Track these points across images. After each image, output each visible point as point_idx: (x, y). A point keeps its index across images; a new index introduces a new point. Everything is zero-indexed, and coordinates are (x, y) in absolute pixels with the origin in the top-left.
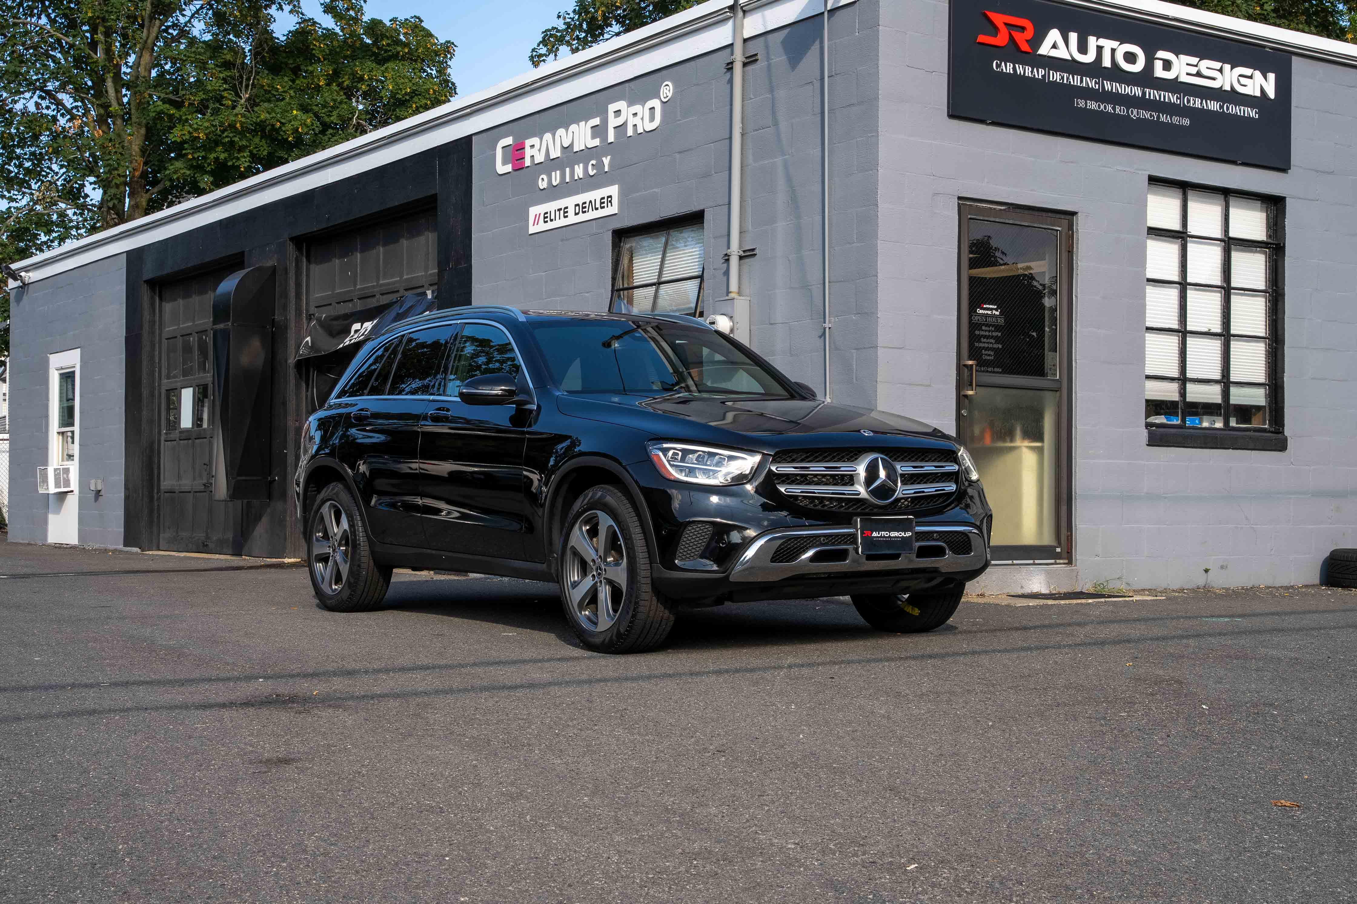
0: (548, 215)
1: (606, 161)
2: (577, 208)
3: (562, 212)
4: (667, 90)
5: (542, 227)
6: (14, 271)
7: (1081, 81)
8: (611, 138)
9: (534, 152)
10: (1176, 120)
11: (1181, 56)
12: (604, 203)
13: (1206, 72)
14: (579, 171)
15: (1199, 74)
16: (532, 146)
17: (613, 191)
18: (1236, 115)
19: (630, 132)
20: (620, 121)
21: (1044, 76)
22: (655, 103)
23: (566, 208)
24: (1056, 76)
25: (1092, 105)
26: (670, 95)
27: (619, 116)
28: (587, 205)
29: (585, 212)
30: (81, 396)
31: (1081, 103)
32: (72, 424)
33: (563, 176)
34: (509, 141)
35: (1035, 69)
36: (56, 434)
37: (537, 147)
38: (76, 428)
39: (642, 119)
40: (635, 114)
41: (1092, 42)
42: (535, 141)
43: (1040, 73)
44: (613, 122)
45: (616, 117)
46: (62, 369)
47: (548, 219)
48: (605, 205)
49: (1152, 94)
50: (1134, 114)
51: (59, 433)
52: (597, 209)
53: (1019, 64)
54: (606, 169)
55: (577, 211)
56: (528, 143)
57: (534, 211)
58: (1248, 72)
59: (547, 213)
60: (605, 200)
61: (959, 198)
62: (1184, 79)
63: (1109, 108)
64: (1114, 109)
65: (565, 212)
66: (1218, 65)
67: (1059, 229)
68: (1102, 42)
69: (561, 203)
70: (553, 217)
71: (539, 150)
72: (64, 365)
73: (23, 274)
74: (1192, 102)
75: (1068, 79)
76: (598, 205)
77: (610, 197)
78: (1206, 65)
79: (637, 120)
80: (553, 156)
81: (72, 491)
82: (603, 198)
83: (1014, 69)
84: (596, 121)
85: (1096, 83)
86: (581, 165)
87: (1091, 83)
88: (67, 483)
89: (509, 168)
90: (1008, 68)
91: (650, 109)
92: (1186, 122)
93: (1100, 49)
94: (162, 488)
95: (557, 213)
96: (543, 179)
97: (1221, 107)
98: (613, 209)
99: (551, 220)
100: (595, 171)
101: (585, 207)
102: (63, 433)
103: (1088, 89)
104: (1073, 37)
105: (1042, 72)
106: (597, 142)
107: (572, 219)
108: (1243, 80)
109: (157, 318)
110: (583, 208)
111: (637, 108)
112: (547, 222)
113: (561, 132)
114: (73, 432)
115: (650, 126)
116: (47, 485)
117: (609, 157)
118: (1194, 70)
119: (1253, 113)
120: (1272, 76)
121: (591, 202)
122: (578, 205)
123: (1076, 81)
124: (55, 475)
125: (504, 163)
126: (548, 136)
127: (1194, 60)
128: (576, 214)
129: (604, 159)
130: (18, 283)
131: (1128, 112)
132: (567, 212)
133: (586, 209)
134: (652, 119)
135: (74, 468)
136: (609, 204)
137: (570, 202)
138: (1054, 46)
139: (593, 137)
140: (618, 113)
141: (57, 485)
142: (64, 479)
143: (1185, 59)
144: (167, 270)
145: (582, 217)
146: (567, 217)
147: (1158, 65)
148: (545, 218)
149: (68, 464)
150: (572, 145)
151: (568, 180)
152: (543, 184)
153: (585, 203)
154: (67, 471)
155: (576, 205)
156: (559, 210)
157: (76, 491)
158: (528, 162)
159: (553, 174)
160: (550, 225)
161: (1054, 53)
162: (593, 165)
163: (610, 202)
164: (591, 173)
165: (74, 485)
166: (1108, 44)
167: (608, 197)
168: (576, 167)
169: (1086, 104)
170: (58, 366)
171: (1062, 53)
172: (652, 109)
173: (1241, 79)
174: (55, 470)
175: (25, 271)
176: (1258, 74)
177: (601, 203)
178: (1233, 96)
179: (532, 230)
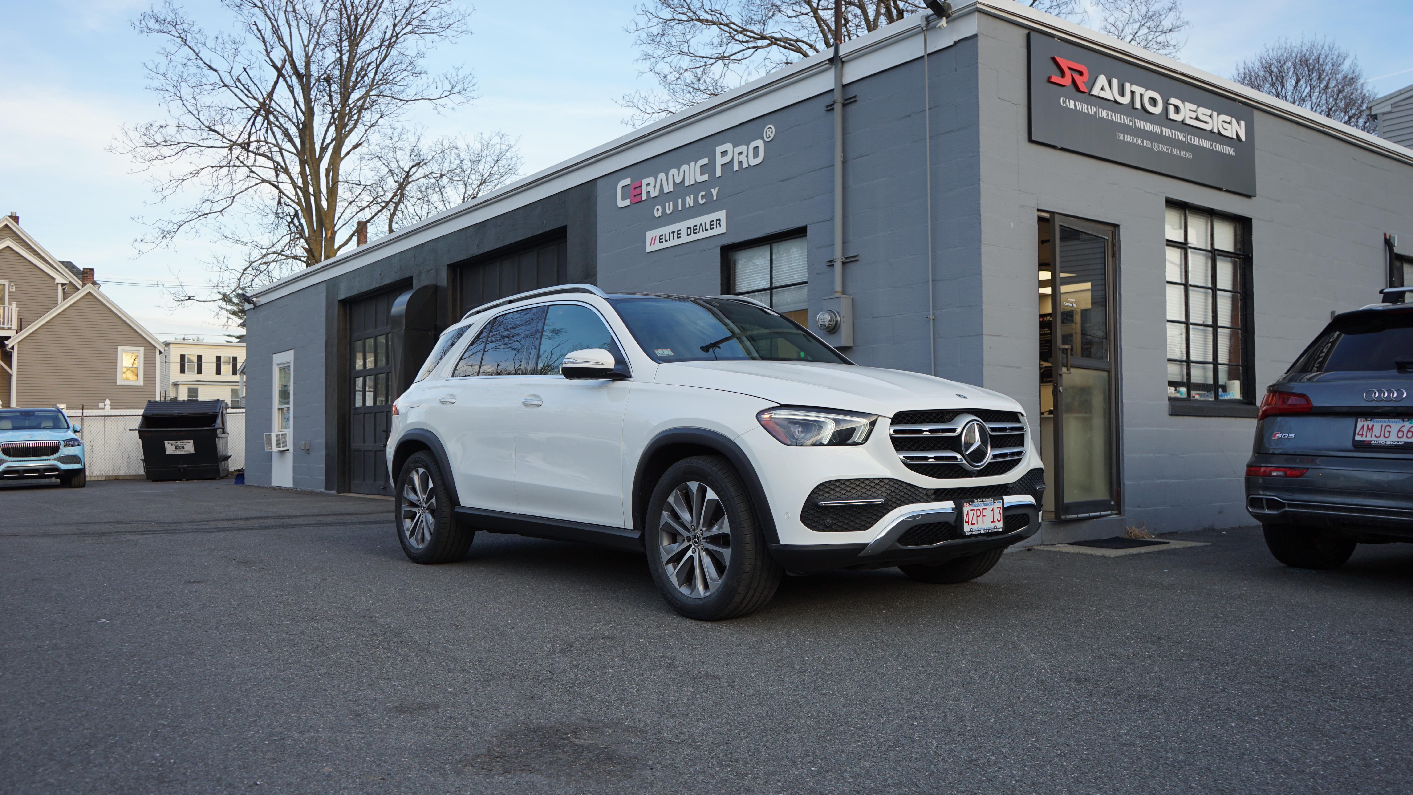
0: (663, 237)
1: (714, 192)
2: (689, 230)
3: (675, 234)
4: (770, 131)
5: (658, 246)
6: (248, 298)
7: (1121, 119)
8: (719, 173)
9: (650, 188)
10: (1183, 153)
11: (1186, 103)
12: (713, 225)
13: (1201, 117)
14: (690, 201)
15: (1197, 119)
16: (648, 184)
17: (722, 215)
18: (1221, 152)
19: (736, 168)
20: (727, 159)
21: (1095, 113)
22: (759, 143)
23: (680, 230)
24: (1103, 113)
25: (1128, 138)
26: (772, 136)
27: (727, 155)
28: (698, 227)
29: (696, 233)
30: (294, 383)
31: (1121, 137)
32: (288, 403)
33: (676, 205)
34: (627, 181)
35: (1089, 107)
36: (276, 410)
37: (653, 184)
38: (291, 405)
39: (747, 156)
40: (740, 153)
41: (1128, 88)
42: (651, 180)
43: (1092, 110)
44: (720, 161)
45: (722, 156)
46: (281, 364)
47: (663, 240)
48: (715, 226)
49: (1167, 132)
50: (1156, 147)
51: (279, 409)
52: (707, 230)
53: (1078, 101)
54: (715, 198)
55: (689, 233)
56: (645, 182)
57: (650, 235)
58: (1228, 118)
59: (662, 235)
60: (715, 223)
61: (1038, 210)
62: (1188, 121)
63: (1140, 142)
64: (1143, 142)
65: (678, 234)
66: (1209, 112)
67: (1107, 238)
68: (1135, 88)
69: (675, 227)
70: (667, 238)
71: (655, 187)
72: (282, 361)
73: (254, 299)
74: (1193, 140)
75: (1111, 116)
76: (708, 227)
77: (719, 220)
78: (1203, 112)
79: (742, 157)
80: (666, 191)
81: (288, 450)
82: (713, 221)
83: (1075, 105)
84: (705, 161)
85: (1130, 121)
86: (692, 196)
87: (1126, 120)
88: (285, 445)
89: (627, 202)
90: (1071, 104)
91: (754, 148)
92: (1189, 156)
93: (1133, 93)
94: (352, 448)
95: (671, 235)
96: (658, 209)
97: (1211, 145)
98: (722, 229)
99: (666, 241)
100: (704, 200)
101: (696, 229)
102: (282, 409)
103: (1124, 125)
104: (1115, 82)
105: (1094, 109)
106: (706, 177)
107: (684, 239)
108: (1226, 125)
109: (348, 327)
110: (694, 230)
111: (743, 148)
112: (662, 242)
113: (673, 171)
114: (288, 408)
115: (754, 162)
116: (271, 446)
117: (717, 189)
118: (1194, 115)
119: (1231, 152)
120: (1243, 123)
121: (701, 225)
122: (690, 228)
123: (1117, 118)
124: (277, 439)
125: (623, 199)
126: (662, 176)
127: (1194, 107)
128: (688, 235)
129: (713, 190)
130: (252, 306)
131: (1152, 145)
132: (680, 234)
133: (698, 231)
134: (756, 155)
135: (289, 432)
136: (718, 226)
137: (682, 226)
138: (1102, 89)
139: (702, 174)
140: (724, 153)
141: (278, 446)
142: (283, 441)
143: (1189, 106)
144: (355, 292)
145: (693, 237)
146: (680, 237)
147: (1171, 108)
148: (660, 239)
149: (285, 431)
150: (683, 180)
151: (680, 208)
152: (658, 214)
153: (696, 226)
154: (284, 435)
155: (688, 228)
156: (673, 232)
157: (291, 450)
158: (644, 197)
159: (667, 204)
160: (665, 245)
161: (1102, 94)
162: (702, 195)
163: (719, 224)
164: (701, 202)
165: (290, 446)
166: (1139, 90)
167: (717, 220)
168: (688, 198)
169: (1124, 137)
170: (279, 362)
171: (1107, 95)
172: (756, 148)
173: (1224, 123)
174: (277, 435)
175: (256, 297)
176: (1234, 121)
177: (711, 225)
178: (1219, 137)
179: (649, 249)
